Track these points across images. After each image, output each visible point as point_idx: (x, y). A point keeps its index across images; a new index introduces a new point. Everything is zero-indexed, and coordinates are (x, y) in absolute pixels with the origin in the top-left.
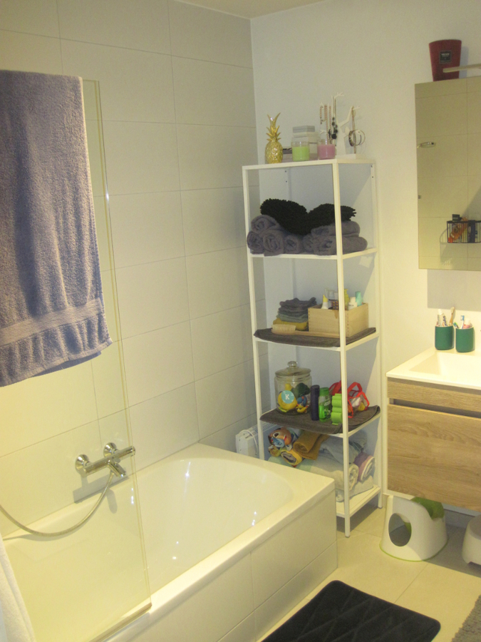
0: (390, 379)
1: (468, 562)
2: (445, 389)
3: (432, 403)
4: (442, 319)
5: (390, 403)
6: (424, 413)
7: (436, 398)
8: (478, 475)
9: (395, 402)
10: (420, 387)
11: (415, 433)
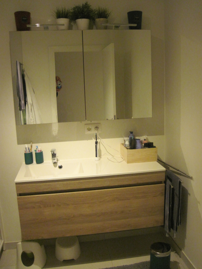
0: (17, 184)
1: (62, 260)
2: (48, 182)
3: (41, 191)
4: (27, 149)
5: (18, 196)
6: (38, 196)
7: (43, 188)
8: (69, 219)
9: (20, 195)
10: (34, 184)
11: (34, 208)
